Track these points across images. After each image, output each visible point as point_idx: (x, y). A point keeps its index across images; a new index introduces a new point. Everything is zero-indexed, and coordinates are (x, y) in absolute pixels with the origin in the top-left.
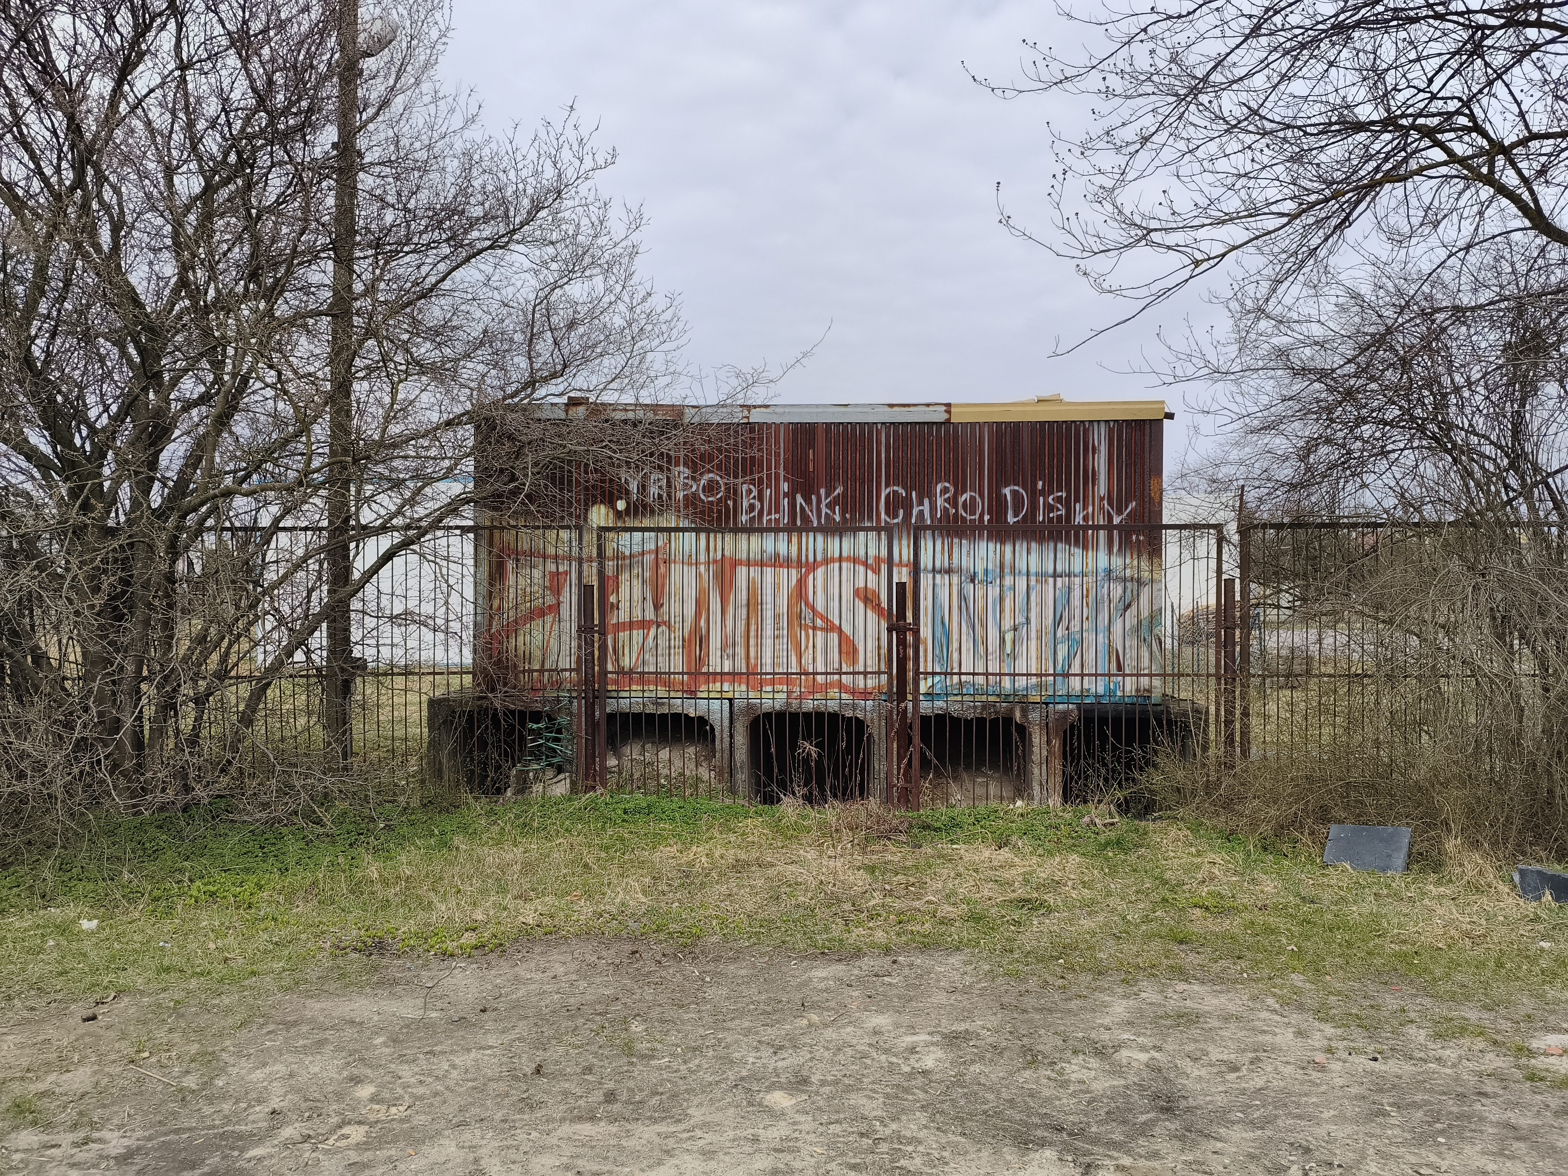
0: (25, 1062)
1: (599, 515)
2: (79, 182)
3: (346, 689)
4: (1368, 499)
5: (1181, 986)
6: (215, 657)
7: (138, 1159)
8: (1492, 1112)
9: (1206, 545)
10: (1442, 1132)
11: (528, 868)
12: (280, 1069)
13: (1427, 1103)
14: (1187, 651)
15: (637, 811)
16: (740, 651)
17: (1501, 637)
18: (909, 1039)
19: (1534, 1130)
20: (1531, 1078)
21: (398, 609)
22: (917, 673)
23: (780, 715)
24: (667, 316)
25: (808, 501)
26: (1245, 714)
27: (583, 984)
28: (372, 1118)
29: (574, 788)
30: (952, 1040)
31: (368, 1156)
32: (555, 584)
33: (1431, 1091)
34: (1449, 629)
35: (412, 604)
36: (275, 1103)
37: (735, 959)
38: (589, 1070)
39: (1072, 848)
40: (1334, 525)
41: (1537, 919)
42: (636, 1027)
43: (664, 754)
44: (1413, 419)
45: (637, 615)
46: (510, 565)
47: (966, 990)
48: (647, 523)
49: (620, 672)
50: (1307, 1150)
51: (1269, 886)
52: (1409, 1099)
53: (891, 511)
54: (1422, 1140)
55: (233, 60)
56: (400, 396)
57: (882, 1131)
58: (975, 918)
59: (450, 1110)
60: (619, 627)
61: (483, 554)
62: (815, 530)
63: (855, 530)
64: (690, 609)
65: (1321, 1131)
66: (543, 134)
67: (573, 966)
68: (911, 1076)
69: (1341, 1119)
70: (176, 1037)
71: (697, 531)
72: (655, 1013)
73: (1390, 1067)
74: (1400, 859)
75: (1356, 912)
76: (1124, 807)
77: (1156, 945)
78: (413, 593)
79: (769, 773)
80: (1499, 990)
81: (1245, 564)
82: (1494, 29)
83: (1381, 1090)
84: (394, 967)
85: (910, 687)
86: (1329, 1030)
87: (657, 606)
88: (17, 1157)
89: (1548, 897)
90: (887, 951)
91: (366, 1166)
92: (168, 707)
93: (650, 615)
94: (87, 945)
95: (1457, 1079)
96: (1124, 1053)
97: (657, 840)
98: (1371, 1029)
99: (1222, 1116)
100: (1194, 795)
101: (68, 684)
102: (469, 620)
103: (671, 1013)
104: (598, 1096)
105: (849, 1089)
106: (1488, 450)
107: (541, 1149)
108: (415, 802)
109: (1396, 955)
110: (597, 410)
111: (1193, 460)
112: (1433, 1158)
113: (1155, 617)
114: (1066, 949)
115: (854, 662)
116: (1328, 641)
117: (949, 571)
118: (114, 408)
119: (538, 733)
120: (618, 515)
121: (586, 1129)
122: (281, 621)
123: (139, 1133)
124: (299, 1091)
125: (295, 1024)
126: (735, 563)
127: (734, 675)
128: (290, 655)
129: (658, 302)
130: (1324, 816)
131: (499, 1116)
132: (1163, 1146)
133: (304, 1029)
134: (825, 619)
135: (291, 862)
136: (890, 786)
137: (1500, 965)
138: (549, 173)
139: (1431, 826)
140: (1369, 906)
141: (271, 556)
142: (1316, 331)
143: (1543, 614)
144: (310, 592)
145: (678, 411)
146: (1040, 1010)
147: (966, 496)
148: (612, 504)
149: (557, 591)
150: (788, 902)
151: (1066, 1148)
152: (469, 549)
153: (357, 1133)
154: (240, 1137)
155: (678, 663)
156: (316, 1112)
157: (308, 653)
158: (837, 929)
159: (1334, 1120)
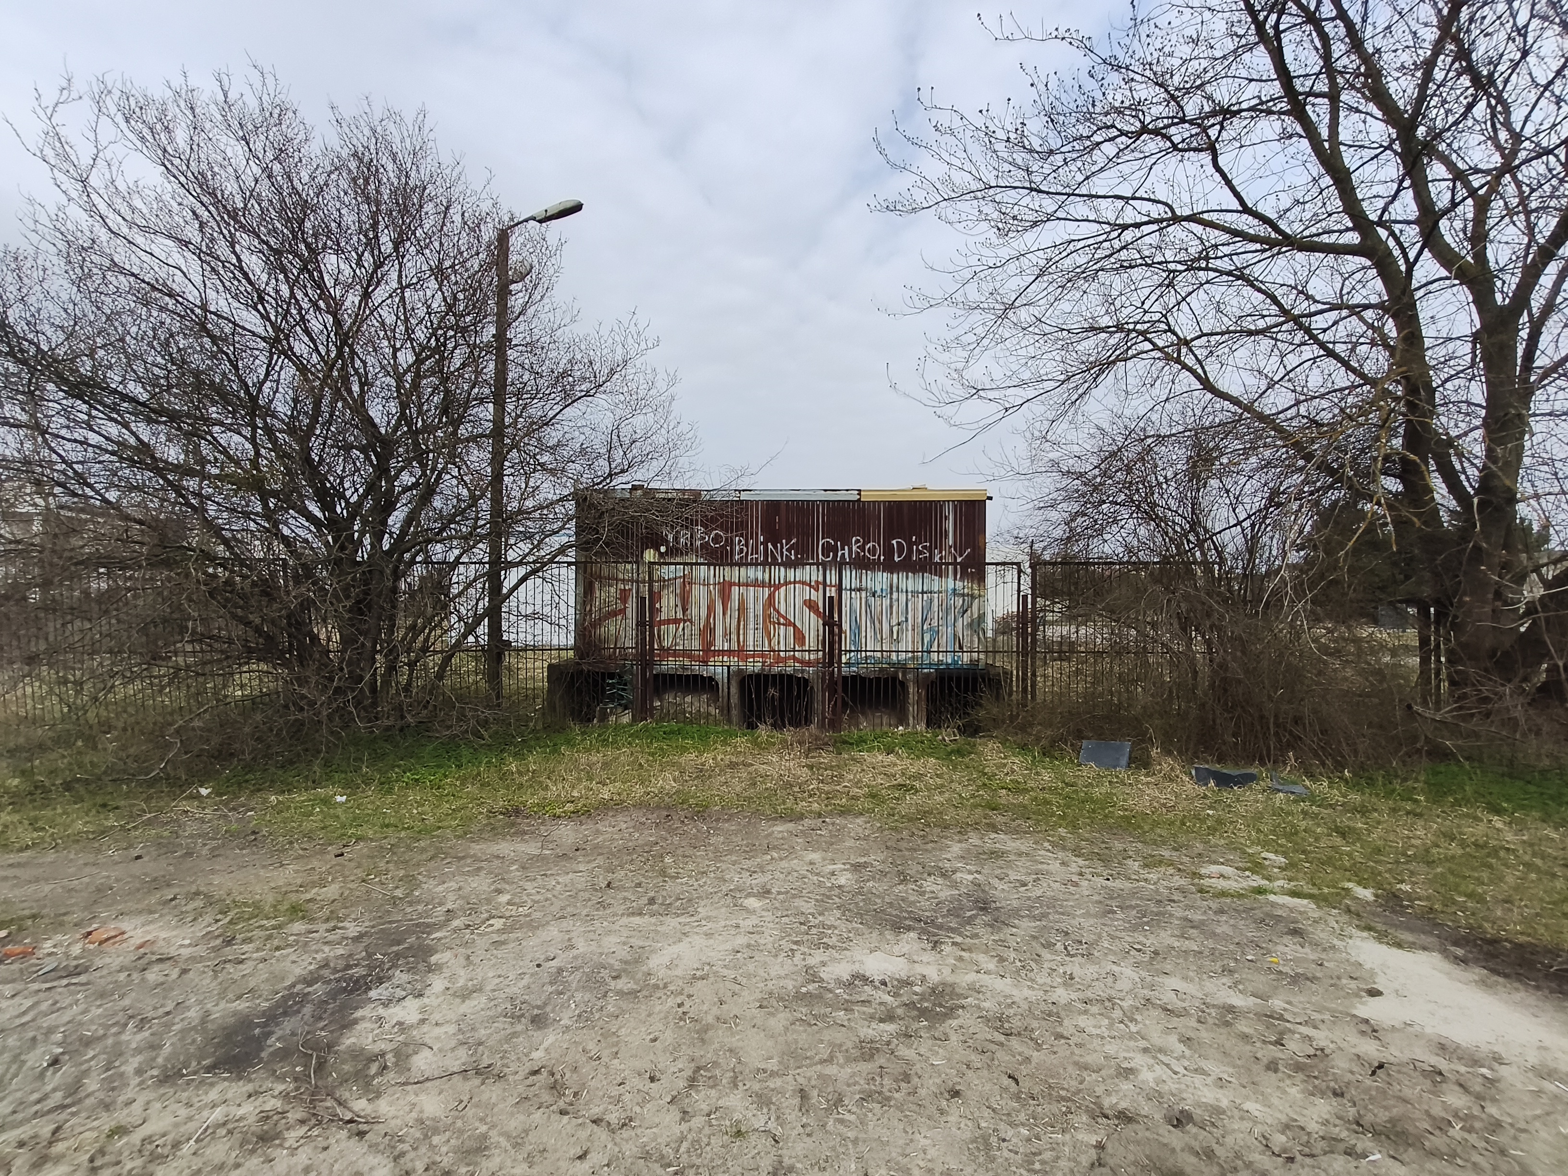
0: (299, 881)
1: (650, 555)
2: (340, 354)
3: (499, 658)
4: (1107, 549)
5: (993, 835)
6: (421, 638)
7: (365, 939)
8: (1178, 912)
9: (1011, 574)
10: (1147, 923)
11: (606, 765)
12: (453, 885)
13: (1138, 905)
14: (1000, 638)
15: (672, 732)
16: (734, 637)
17: (1184, 629)
18: (831, 867)
19: (1202, 922)
20: (1201, 891)
21: (530, 610)
22: (840, 650)
23: (758, 676)
24: (690, 435)
25: (776, 547)
26: (1034, 675)
27: (637, 835)
28: (508, 914)
29: (634, 720)
30: (857, 867)
31: (505, 936)
32: (624, 596)
33: (1141, 899)
34: (1154, 625)
35: (538, 608)
36: (450, 906)
37: (728, 820)
38: (639, 885)
39: (930, 755)
40: (1087, 563)
41: (1205, 797)
42: (668, 860)
43: (688, 699)
44: (1133, 501)
45: (672, 615)
46: (597, 585)
47: (866, 838)
48: (678, 560)
49: (662, 648)
50: (1067, 934)
51: (1046, 776)
52: (1128, 903)
53: (825, 554)
54: (1134, 928)
55: (433, 284)
56: (531, 484)
57: (813, 922)
58: (873, 796)
59: (555, 909)
60: (661, 623)
61: (580, 577)
62: (779, 565)
63: (804, 565)
64: (704, 612)
65: (1075, 922)
66: (616, 328)
67: (632, 824)
68: (831, 889)
69: (1087, 915)
70: (391, 866)
71: (709, 565)
72: (680, 852)
73: (1117, 884)
74: (1124, 761)
75: (1097, 792)
76: (963, 731)
77: (979, 811)
78: (538, 601)
79: (751, 709)
80: (1182, 839)
81: (1033, 588)
82: (1181, 272)
83: (1111, 898)
84: (524, 824)
85: (836, 659)
86: (1081, 862)
87: (684, 610)
88: (292, 938)
89: (1212, 783)
90: (820, 815)
91: (503, 943)
92: (392, 668)
93: (680, 615)
94: (339, 812)
95: (1157, 891)
96: (959, 875)
97: (684, 750)
98: (1105, 861)
99: (1016, 913)
100: (1004, 722)
101: (331, 655)
102: (572, 617)
103: (689, 852)
104: (645, 900)
105: (794, 896)
106: (1177, 519)
107: (609, 932)
108: (540, 726)
109: (1121, 817)
110: (649, 493)
111: (1005, 525)
112: (1141, 939)
113: (982, 617)
114: (926, 814)
115: (803, 644)
116: (1082, 631)
117: (860, 590)
118: (361, 491)
119: (613, 686)
120: (661, 555)
121: (637, 920)
122: (460, 619)
123: (367, 924)
124: (463, 898)
125: (463, 858)
126: (731, 584)
127: (730, 652)
128: (466, 638)
129: (683, 428)
130: (1080, 735)
131: (584, 913)
132: (981, 931)
133: (469, 861)
134: (785, 618)
135: (464, 761)
136: (824, 718)
137: (1183, 823)
138: (620, 351)
139: (1143, 741)
140: (1105, 788)
141: (455, 579)
142: (1076, 448)
143: (1209, 615)
144: (478, 600)
145: (697, 493)
146: (908, 850)
147: (870, 545)
148: (657, 549)
149: (624, 600)
150: (760, 787)
151: (923, 931)
152: (572, 575)
153: (498, 923)
154: (428, 925)
155: (696, 644)
156: (474, 911)
157: (477, 637)
158: (789, 803)
159: (1083, 916)
